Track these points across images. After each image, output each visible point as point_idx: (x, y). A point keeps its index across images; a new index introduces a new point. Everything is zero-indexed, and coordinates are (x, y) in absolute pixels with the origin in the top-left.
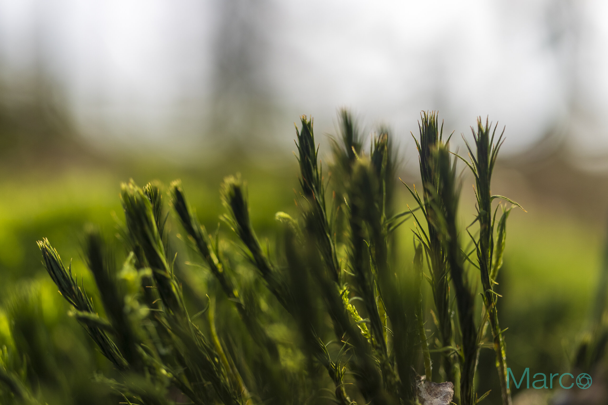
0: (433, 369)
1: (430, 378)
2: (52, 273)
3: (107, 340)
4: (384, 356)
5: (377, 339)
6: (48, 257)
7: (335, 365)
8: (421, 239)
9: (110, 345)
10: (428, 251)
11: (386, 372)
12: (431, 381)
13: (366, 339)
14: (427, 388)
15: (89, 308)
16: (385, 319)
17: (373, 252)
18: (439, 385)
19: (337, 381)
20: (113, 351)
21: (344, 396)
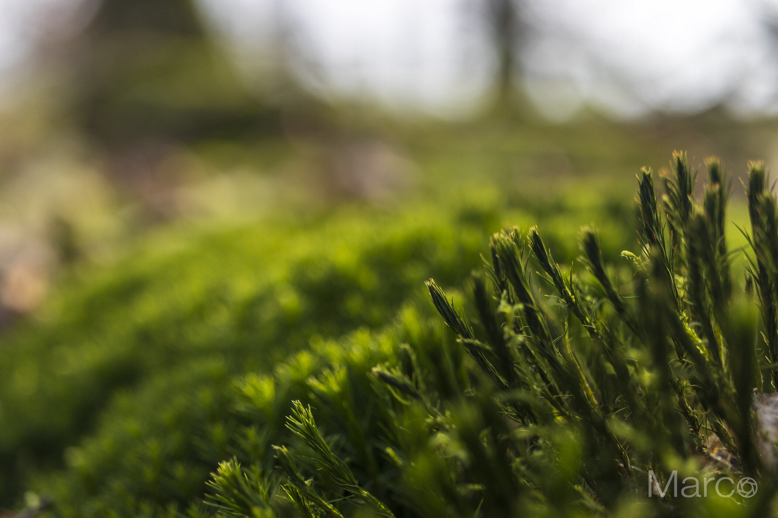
0: (763, 382)
1: (762, 390)
2: (439, 307)
3: (486, 361)
4: (721, 372)
5: (715, 358)
6: (435, 294)
7: (677, 380)
8: (751, 272)
9: (488, 365)
10: (757, 282)
11: (723, 385)
12: (762, 392)
13: (705, 358)
14: (759, 398)
15: (470, 336)
16: (721, 339)
17: (709, 283)
18: (770, 396)
19: (680, 394)
20: (491, 370)
21: (686, 406)
